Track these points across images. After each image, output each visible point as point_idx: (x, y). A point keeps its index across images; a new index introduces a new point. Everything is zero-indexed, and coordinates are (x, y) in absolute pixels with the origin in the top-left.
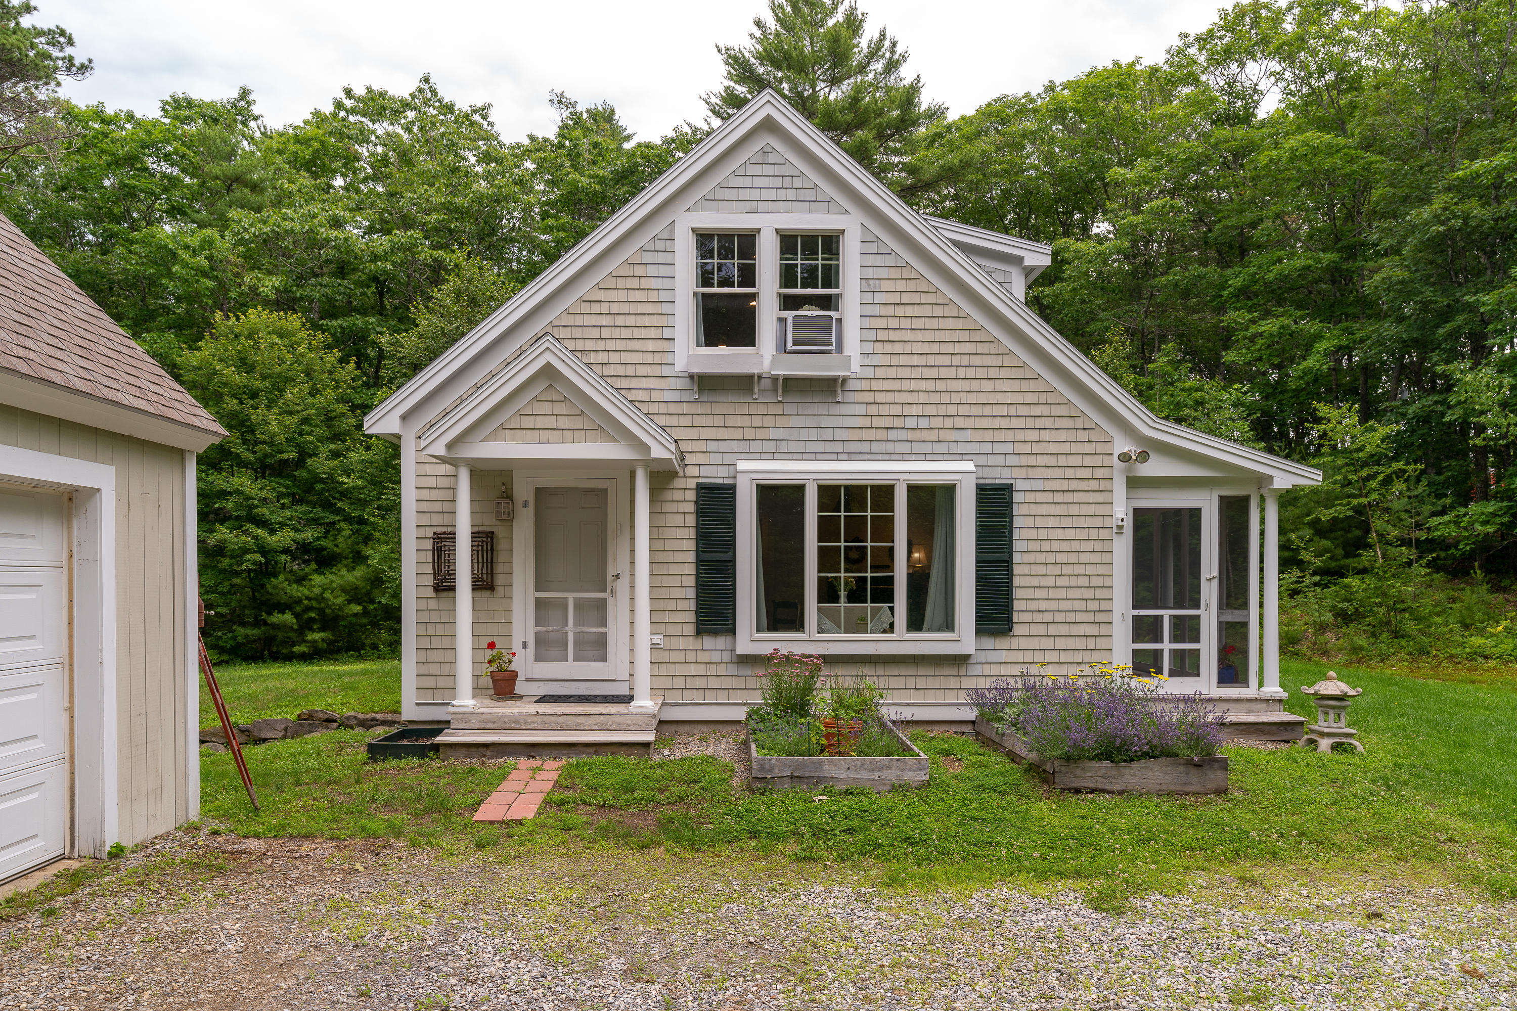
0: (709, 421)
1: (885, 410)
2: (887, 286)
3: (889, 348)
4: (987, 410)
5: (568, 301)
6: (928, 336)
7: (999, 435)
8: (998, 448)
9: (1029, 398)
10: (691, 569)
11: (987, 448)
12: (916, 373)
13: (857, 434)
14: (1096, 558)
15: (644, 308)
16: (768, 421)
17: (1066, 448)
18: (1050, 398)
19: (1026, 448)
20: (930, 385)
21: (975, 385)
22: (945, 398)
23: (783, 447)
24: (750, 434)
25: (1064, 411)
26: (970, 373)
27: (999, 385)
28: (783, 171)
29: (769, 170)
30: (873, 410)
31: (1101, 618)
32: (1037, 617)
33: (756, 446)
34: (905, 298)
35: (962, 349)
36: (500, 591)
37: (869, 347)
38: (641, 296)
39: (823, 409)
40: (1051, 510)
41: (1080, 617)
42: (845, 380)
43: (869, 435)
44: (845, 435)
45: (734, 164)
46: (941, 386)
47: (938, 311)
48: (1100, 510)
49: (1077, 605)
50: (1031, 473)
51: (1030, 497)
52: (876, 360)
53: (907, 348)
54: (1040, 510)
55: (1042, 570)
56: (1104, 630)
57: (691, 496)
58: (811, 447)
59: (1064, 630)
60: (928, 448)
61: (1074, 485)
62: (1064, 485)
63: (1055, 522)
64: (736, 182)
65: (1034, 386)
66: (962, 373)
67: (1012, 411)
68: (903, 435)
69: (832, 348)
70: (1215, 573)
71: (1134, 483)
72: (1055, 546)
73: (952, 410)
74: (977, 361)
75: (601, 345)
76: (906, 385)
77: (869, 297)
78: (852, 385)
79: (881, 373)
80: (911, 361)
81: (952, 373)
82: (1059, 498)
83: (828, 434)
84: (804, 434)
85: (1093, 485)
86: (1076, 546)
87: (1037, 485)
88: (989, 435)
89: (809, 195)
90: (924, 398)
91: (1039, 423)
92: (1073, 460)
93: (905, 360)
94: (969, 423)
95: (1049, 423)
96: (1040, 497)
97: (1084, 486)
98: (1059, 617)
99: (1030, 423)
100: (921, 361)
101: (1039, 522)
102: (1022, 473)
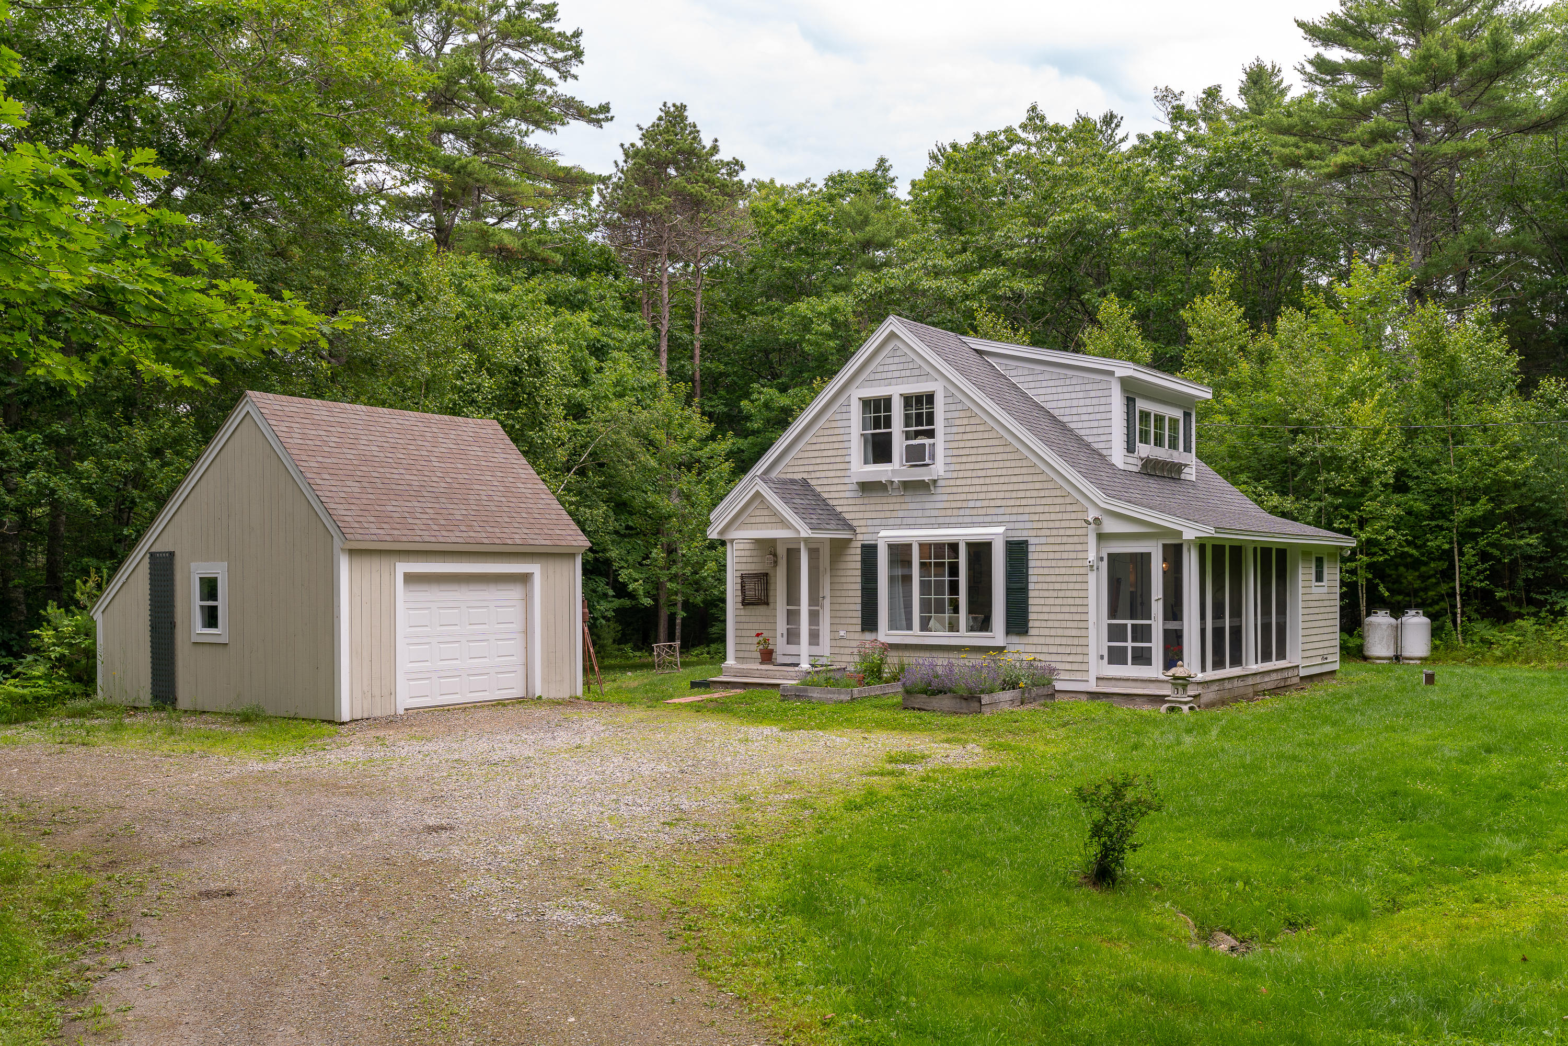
0: (868, 508)
1: (957, 497)
2: (958, 422)
3: (959, 460)
4: (1014, 495)
5: (801, 445)
6: (981, 451)
7: (1021, 510)
8: (1020, 518)
9: (1038, 486)
10: (859, 593)
11: (1014, 518)
12: (974, 474)
13: (943, 513)
14: (1078, 586)
15: (836, 446)
16: (897, 507)
17: (1060, 516)
18: (1050, 485)
19: (1036, 517)
20: (982, 481)
21: (1006, 480)
22: (990, 488)
23: (905, 521)
24: (888, 514)
25: (1058, 493)
26: (1004, 472)
27: (1020, 479)
28: (903, 359)
29: (897, 360)
30: (951, 497)
31: (1082, 625)
32: (1044, 624)
33: (891, 521)
34: (968, 429)
35: (999, 457)
36: (771, 605)
37: (949, 460)
38: (834, 439)
39: (925, 498)
40: (1051, 556)
41: (1069, 624)
42: (935, 481)
43: (949, 512)
44: (936, 513)
45: (879, 359)
46: (988, 481)
47: (986, 435)
48: (1080, 555)
49: (1067, 617)
50: (1040, 533)
51: (1039, 548)
52: (952, 467)
53: (970, 459)
54: (1045, 556)
55: (1046, 594)
56: (1083, 633)
57: (859, 551)
58: (919, 521)
59: (1060, 632)
60: (981, 519)
61: (1065, 540)
62: (1059, 540)
63: (1054, 563)
64: (880, 369)
65: (1040, 478)
66: (999, 472)
67: (1028, 494)
68: (968, 512)
69: (927, 461)
70: (1161, 596)
71: (1102, 537)
72: (1053, 579)
73: (994, 495)
74: (1008, 464)
75: (816, 468)
76: (969, 482)
77: (949, 430)
78: (940, 483)
79: (955, 475)
80: (971, 466)
81: (994, 472)
82: (1056, 548)
83: (927, 513)
84: (915, 514)
85: (1076, 539)
86: (1066, 578)
87: (1043, 540)
88: (1015, 510)
89: (917, 372)
90: (978, 489)
91: (1044, 501)
92: (1064, 524)
93: (968, 466)
94: (1004, 503)
95: (1049, 501)
96: (1045, 548)
97: (1070, 540)
98: (1057, 624)
99: (1039, 501)
100: (977, 466)
101: (1045, 563)
102: (1034, 533)
